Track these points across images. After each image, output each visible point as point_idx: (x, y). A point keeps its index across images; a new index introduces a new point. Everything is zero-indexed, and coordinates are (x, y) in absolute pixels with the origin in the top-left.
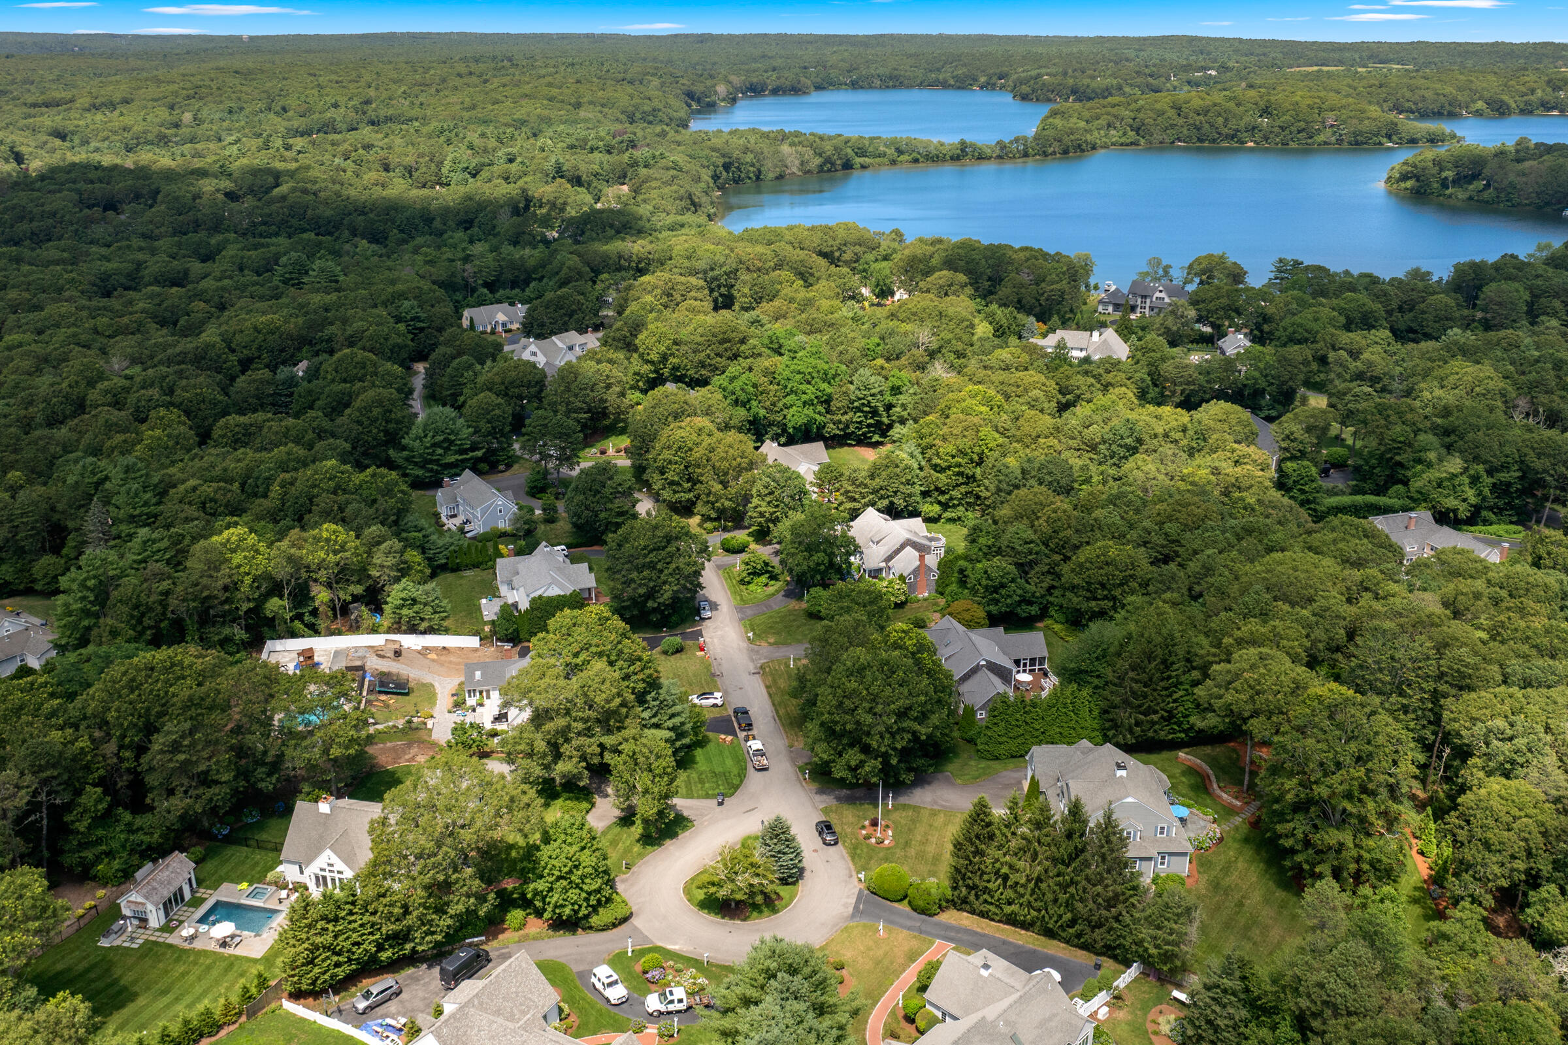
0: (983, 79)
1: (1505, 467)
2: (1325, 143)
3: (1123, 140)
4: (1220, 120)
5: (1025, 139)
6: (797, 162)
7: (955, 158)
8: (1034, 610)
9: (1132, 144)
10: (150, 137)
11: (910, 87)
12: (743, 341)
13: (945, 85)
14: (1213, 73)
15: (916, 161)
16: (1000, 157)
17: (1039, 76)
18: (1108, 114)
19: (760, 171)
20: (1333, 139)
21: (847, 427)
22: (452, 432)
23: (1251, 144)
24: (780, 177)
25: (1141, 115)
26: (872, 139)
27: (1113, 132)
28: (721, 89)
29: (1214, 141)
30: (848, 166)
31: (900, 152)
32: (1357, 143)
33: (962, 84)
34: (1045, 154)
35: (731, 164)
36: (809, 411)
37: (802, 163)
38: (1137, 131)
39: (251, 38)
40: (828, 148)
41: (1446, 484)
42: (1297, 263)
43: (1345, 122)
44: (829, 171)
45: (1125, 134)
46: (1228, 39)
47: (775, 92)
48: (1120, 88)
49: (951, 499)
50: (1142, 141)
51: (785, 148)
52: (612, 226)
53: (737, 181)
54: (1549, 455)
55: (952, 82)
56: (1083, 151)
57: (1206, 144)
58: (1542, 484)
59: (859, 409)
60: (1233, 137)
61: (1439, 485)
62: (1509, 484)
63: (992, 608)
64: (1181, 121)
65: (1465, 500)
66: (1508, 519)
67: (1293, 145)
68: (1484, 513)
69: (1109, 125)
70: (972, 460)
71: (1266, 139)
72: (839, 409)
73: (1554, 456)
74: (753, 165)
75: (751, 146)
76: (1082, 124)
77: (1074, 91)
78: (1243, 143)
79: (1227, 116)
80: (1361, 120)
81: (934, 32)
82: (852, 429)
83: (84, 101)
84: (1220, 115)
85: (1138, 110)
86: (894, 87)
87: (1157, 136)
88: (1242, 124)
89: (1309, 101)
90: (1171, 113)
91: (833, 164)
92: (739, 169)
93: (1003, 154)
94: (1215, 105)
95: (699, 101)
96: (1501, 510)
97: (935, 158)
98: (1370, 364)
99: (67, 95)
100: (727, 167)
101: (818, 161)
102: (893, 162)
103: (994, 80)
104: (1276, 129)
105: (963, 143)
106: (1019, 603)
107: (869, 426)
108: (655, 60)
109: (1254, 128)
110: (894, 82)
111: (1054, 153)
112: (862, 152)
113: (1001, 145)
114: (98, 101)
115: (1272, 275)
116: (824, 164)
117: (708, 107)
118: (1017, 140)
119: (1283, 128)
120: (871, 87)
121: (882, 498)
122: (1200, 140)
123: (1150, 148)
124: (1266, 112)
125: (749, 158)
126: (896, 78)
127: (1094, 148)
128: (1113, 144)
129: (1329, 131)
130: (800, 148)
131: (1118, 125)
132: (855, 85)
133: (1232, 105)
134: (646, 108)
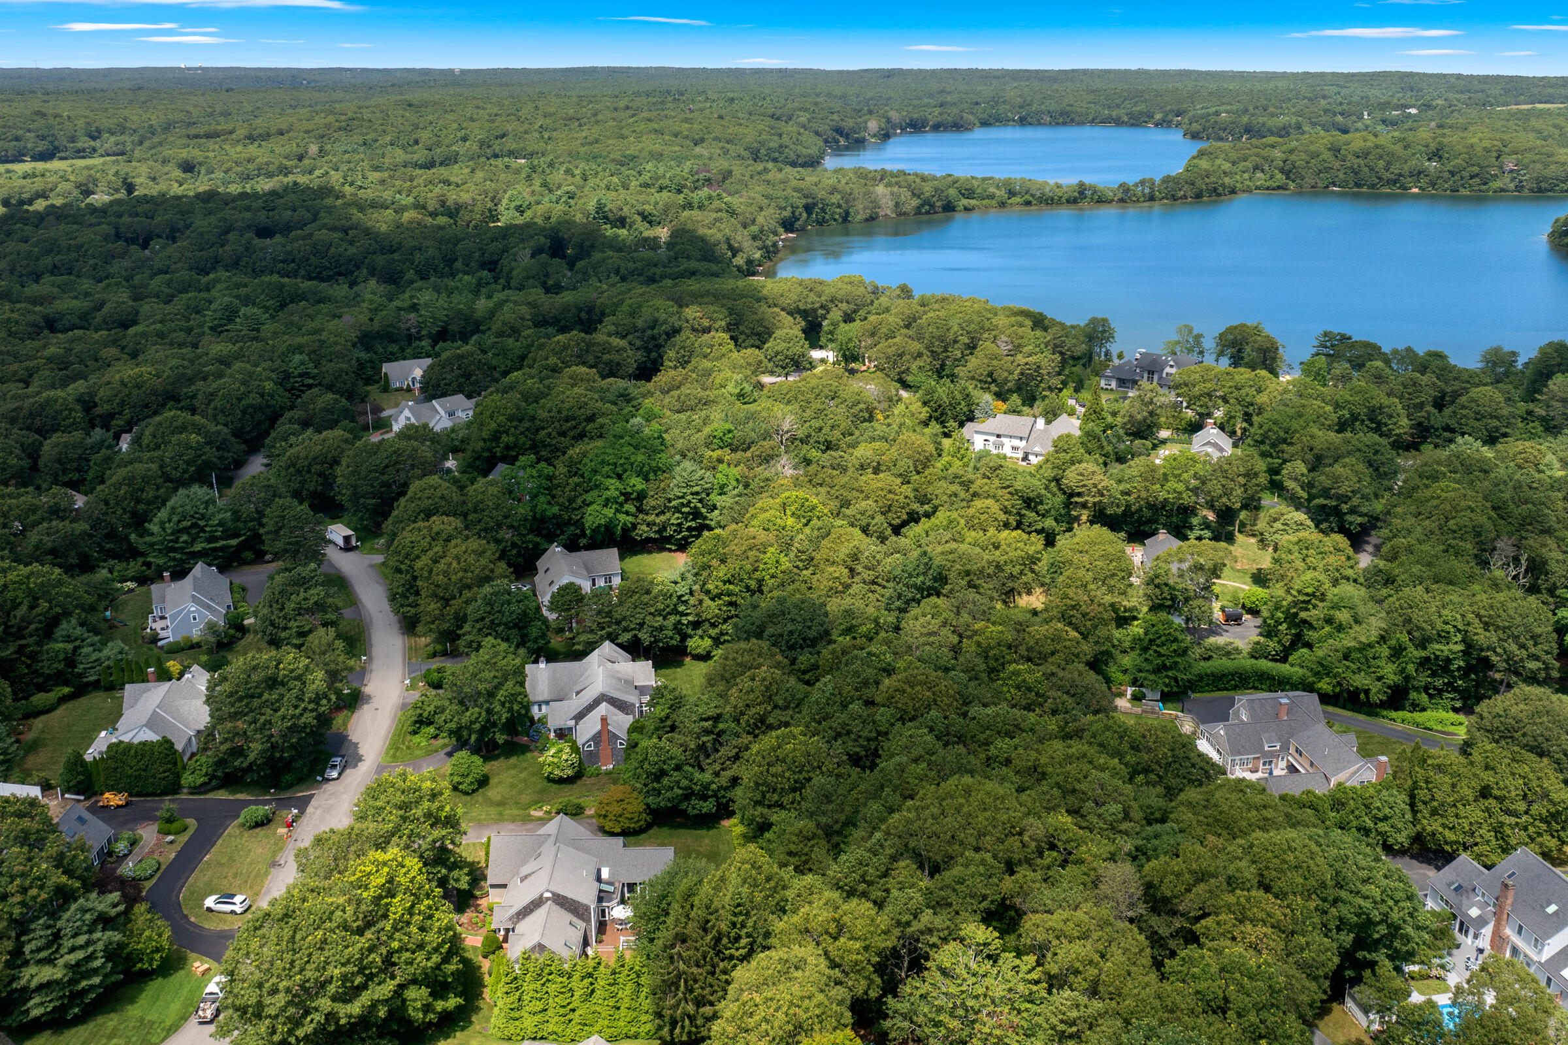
0: (1158, 116)
1: (1443, 637)
2: (1502, 190)
3: (1269, 183)
4: (1381, 163)
5: (1152, 182)
6: (891, 204)
7: (1073, 201)
8: (709, 806)
9: (1279, 188)
10: (272, 168)
11: (1081, 123)
12: (591, 419)
13: (1118, 122)
14: (1413, 111)
15: (1028, 203)
16: (1122, 200)
17: (1217, 113)
18: (1257, 155)
19: (847, 213)
20: (1512, 186)
21: (665, 528)
22: (203, 517)
23: (1416, 190)
24: (872, 219)
25: (1293, 157)
26: (984, 179)
27: (1259, 175)
28: (873, 125)
29: (1373, 186)
30: (949, 208)
31: (1012, 193)
32: (1540, 190)
33: (1136, 121)
34: (1174, 198)
35: (815, 205)
36: (609, 512)
37: (897, 205)
38: (1287, 174)
39: (463, 72)
40: (928, 189)
41: (1354, 655)
42: (1344, 338)
43: (1526, 167)
44: (928, 213)
45: (1272, 177)
46: (1445, 75)
47: (936, 128)
48: (1299, 127)
49: (722, 634)
50: (1292, 186)
51: (880, 189)
52: (617, 272)
53: (821, 222)
54: (1498, 628)
55: (1126, 119)
56: (1219, 195)
57: (1365, 189)
58: (1487, 664)
59: (677, 510)
60: (1395, 182)
61: (1346, 657)
62: (1448, 661)
63: (650, 800)
64: (1337, 164)
65: (1379, 679)
66: (1449, 704)
67: (1464, 192)
68: (1413, 695)
69: (1256, 168)
70: (748, 588)
71: (1433, 184)
72: (654, 508)
73: (1504, 629)
74: (839, 206)
75: (840, 187)
76: (1226, 166)
77: (1248, 130)
78: (1406, 189)
79: (1391, 159)
80: (1546, 165)
81: (1133, 67)
82: (669, 532)
83: (241, 132)
84: (1381, 157)
85: (1291, 152)
86: (1064, 124)
87: (1310, 180)
88: (1406, 168)
89: (1486, 144)
90: (1327, 155)
91: (932, 206)
92: (823, 210)
93: (1126, 197)
94: (1377, 147)
95: (847, 137)
96: (1440, 692)
97: (1049, 200)
98: (1336, 480)
99: (229, 127)
100: (808, 208)
101: (915, 202)
102: (1002, 205)
103: (1170, 117)
104: (1446, 175)
105: (1081, 184)
106: (687, 797)
107: (689, 529)
108: (829, 95)
109: (1420, 173)
110: (1065, 118)
111: (1185, 197)
112: (969, 193)
113: (1125, 189)
114: (256, 133)
115: (1314, 350)
116: (922, 205)
117: (857, 144)
118: (1142, 182)
119: (1453, 174)
120: (1040, 124)
121: (626, 630)
122: (1357, 185)
123: (1300, 193)
124: (1436, 154)
125: (834, 199)
126: (1067, 114)
127: (1233, 191)
128: (1257, 188)
129: (1507, 178)
130: (896, 189)
131: (1266, 167)
132: (1023, 122)
133: (1398, 148)
134: (772, 145)
